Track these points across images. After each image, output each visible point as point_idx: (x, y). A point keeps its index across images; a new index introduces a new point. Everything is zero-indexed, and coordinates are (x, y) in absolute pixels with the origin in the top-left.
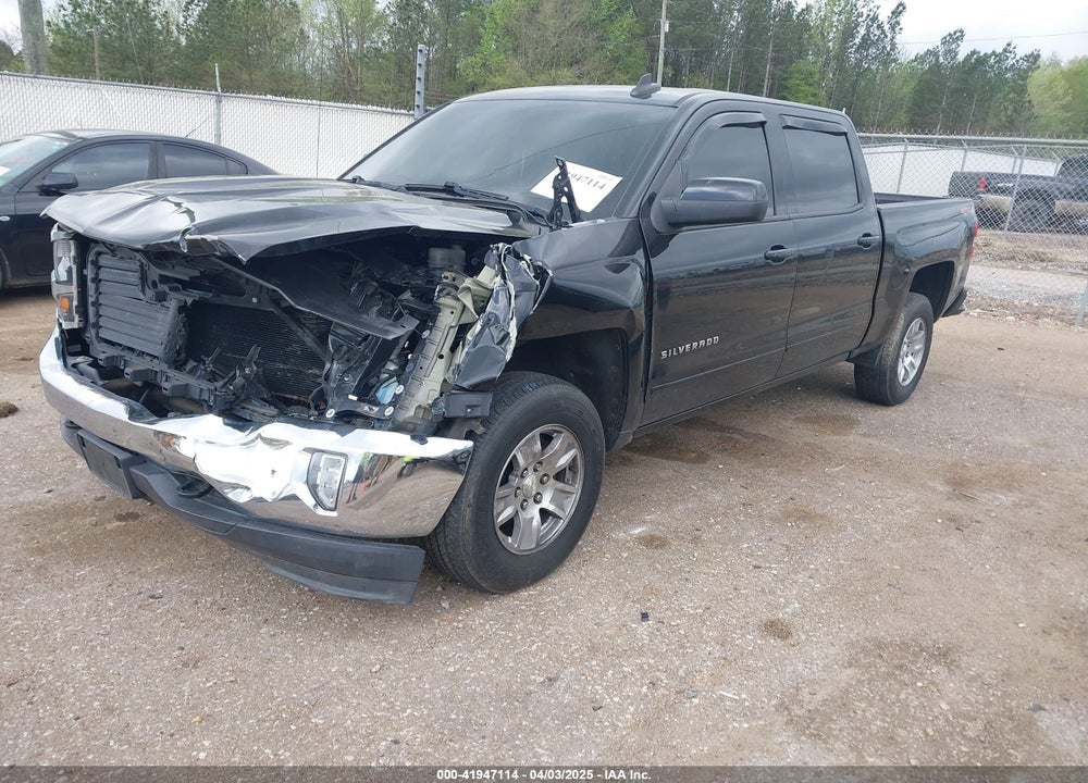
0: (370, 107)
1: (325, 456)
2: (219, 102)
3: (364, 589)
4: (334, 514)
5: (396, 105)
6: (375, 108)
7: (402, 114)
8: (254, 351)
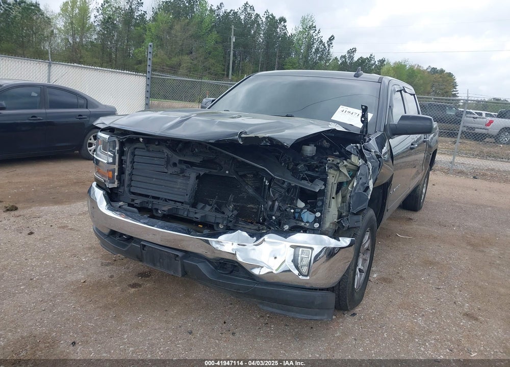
0: (125, 71)
1: (301, 249)
2: (50, 66)
3: (316, 315)
4: (308, 278)
5: (137, 71)
6: (128, 72)
7: (140, 75)
8: (231, 198)
